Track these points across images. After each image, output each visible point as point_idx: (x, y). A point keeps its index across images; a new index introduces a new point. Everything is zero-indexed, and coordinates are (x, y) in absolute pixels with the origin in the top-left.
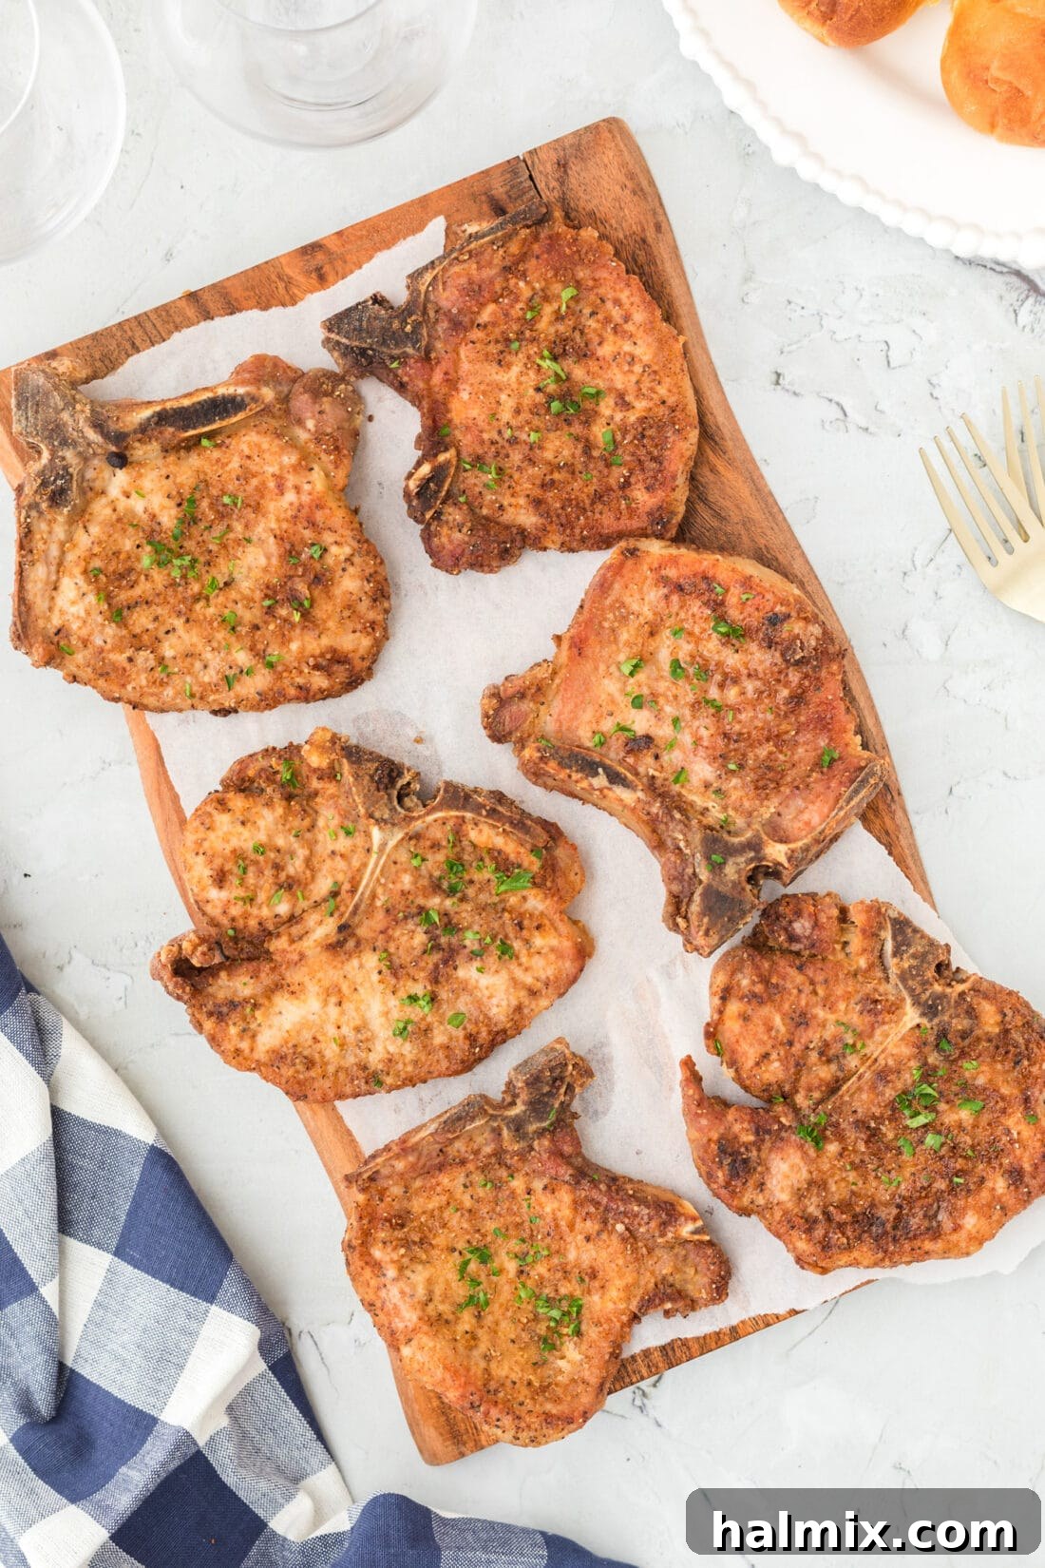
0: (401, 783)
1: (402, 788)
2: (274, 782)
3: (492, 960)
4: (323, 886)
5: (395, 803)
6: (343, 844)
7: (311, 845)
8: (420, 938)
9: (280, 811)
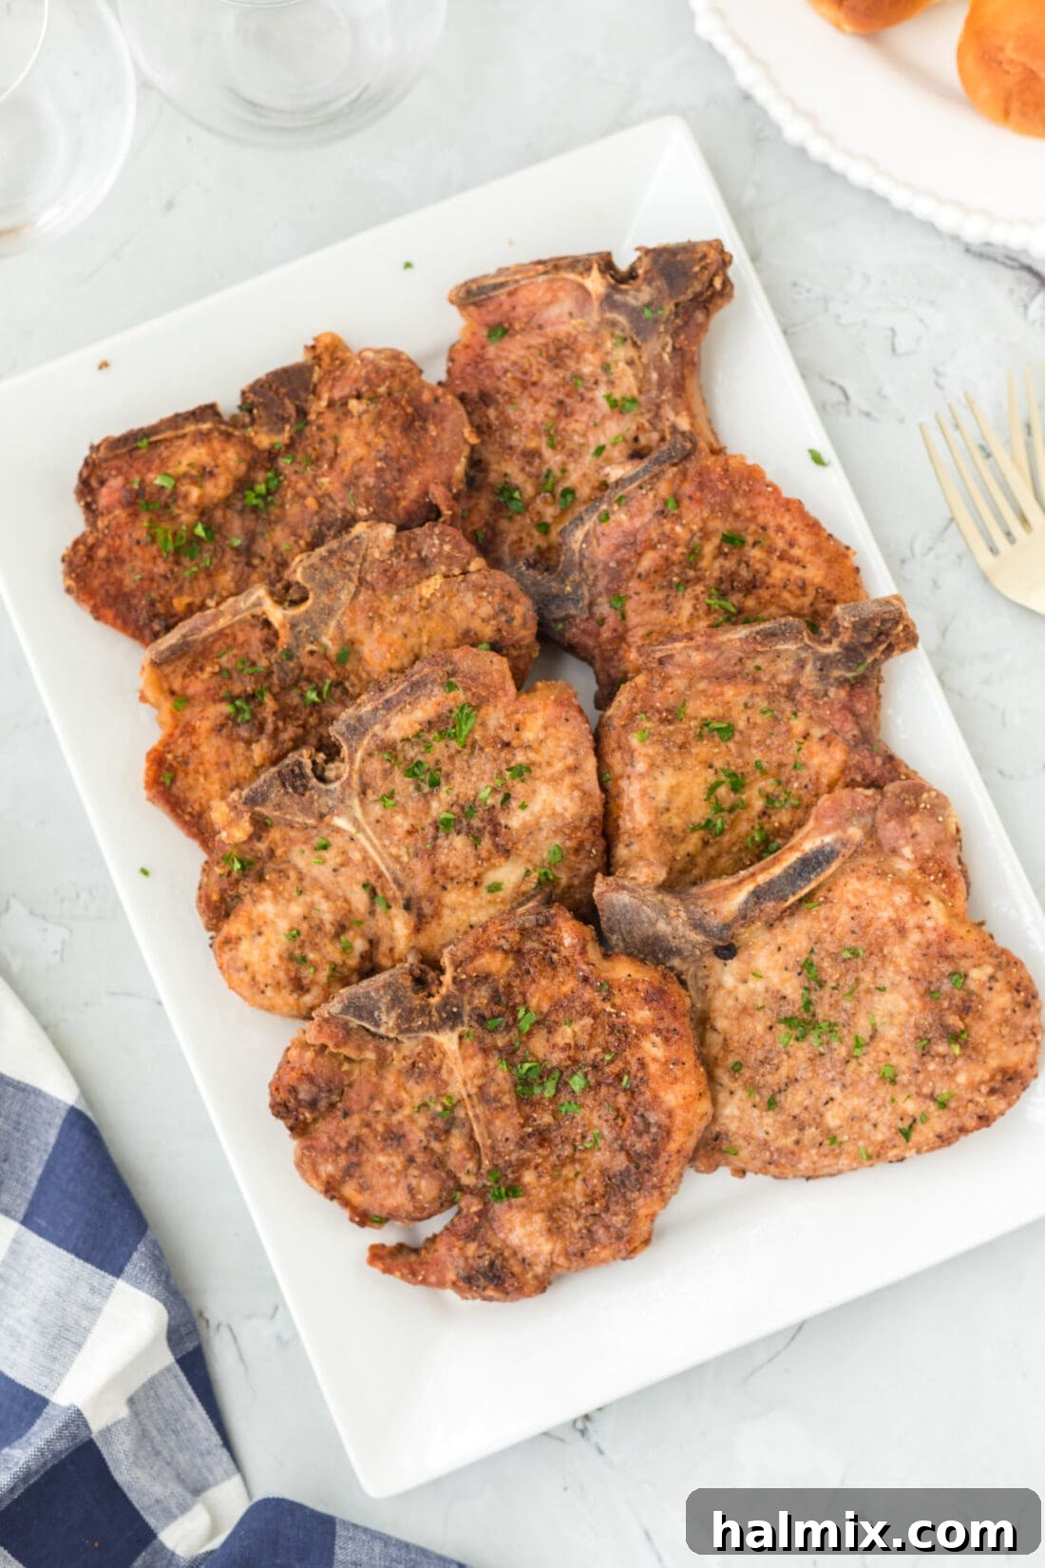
0: (308, 771)
1: (314, 770)
2: (237, 881)
3: (519, 788)
4: (359, 899)
5: (322, 785)
6: (332, 857)
7: (317, 884)
8: (459, 841)
9: (268, 893)
